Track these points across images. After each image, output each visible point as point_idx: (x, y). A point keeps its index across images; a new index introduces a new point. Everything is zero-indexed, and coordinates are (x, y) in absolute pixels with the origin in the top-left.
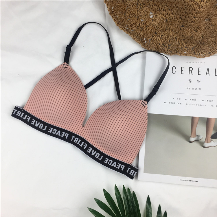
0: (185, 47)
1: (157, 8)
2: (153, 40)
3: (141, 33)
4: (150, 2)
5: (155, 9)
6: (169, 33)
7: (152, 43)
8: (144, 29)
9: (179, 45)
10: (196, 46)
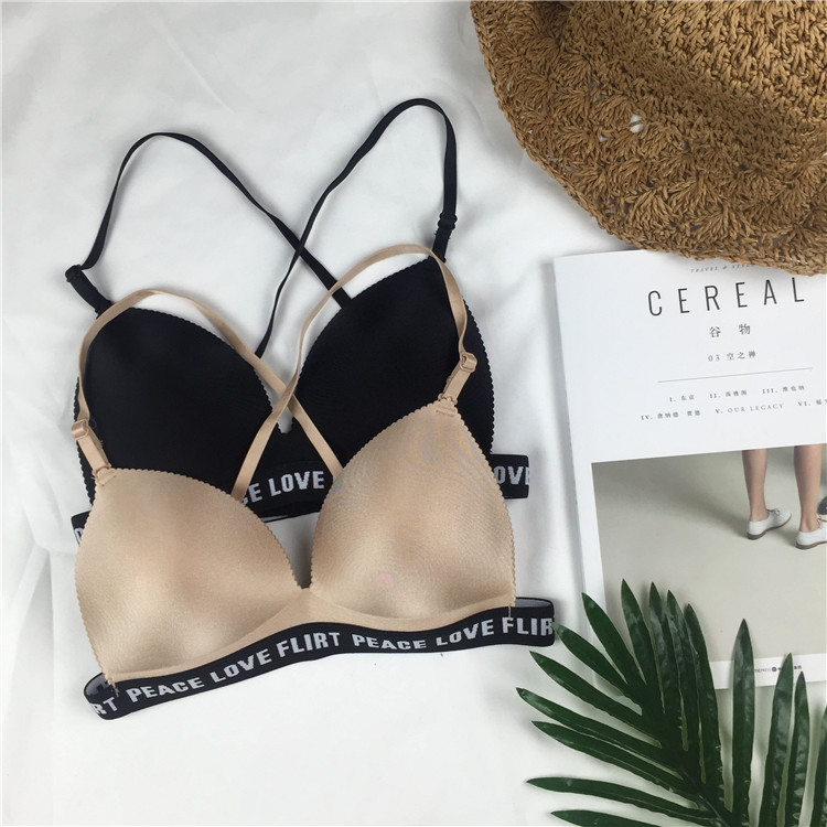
0: (751, 236)
1: (657, 104)
2: (639, 207)
3: (600, 180)
4: (635, 82)
5: (651, 105)
6: (697, 187)
7: (635, 218)
8: (611, 168)
9: (728, 229)
10: (789, 234)
